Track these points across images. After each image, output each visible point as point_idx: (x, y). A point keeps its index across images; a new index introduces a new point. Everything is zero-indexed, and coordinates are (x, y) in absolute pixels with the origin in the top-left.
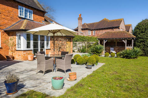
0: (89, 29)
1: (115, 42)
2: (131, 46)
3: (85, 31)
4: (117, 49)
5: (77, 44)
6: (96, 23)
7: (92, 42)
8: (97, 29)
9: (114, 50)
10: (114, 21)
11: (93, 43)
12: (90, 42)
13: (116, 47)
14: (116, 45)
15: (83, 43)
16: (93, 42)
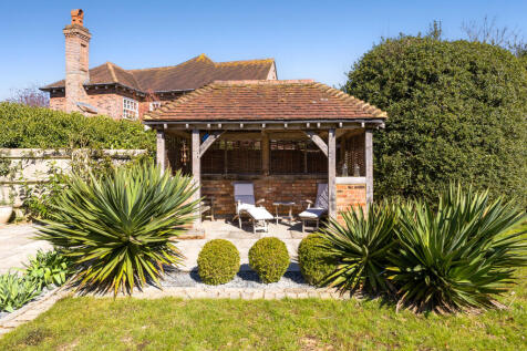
0: (128, 90)
1: (258, 153)
2: (363, 174)
3: (105, 96)
4: (268, 190)
5: (14, 163)
6: (165, 71)
7: (121, 152)
8: (170, 94)
9: (257, 199)
10: (240, 66)
11: (128, 158)
12: (112, 152)
13: (266, 177)
14: (265, 167)
15: (57, 155)
16: (130, 152)
